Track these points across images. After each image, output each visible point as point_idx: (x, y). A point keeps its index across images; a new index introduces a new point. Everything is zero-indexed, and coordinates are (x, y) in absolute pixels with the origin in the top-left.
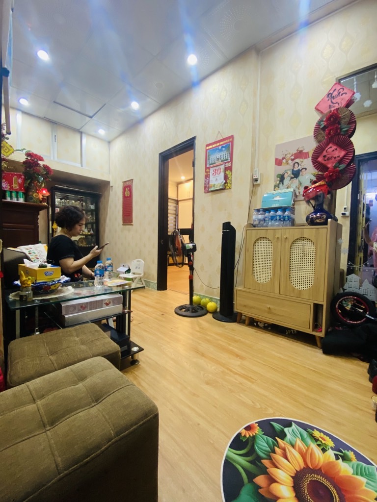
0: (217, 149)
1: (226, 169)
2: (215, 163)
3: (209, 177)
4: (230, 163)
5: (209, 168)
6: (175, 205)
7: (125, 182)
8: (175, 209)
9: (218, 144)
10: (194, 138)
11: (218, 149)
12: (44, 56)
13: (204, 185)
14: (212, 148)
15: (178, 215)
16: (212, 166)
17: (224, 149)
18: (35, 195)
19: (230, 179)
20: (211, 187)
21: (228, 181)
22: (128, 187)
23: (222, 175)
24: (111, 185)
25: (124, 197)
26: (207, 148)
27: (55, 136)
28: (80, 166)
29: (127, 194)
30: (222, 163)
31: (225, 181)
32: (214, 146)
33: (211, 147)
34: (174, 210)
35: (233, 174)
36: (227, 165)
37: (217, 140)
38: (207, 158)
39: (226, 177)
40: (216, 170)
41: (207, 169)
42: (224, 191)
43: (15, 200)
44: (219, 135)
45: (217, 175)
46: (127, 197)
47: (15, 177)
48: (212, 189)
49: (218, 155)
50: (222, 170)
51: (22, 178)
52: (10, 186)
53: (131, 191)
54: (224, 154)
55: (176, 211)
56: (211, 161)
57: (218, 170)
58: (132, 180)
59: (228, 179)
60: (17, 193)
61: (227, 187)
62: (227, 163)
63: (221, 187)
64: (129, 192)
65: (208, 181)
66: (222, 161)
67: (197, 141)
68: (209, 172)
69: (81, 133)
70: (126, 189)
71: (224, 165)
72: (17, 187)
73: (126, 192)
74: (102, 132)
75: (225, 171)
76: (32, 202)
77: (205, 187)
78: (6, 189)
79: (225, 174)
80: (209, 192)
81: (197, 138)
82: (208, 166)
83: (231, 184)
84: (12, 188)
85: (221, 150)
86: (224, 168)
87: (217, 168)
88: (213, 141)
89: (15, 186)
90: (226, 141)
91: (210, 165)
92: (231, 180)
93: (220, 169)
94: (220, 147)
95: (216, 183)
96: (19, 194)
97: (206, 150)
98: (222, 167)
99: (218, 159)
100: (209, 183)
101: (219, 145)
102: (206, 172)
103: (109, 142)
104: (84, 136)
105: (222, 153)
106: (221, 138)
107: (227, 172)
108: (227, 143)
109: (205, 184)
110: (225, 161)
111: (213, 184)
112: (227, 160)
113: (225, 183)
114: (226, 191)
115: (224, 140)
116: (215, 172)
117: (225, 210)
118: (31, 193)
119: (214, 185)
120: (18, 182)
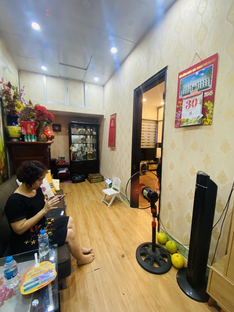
0: (192, 76)
1: (205, 100)
2: (189, 93)
3: (181, 110)
4: (211, 92)
5: (182, 100)
6: (155, 125)
7: (112, 115)
8: (155, 127)
9: (194, 70)
10: (166, 68)
11: (195, 76)
12: (36, 26)
13: (174, 119)
14: (187, 75)
15: (157, 132)
16: (185, 97)
17: (203, 74)
18: (43, 136)
19: (210, 112)
20: (184, 122)
21: (207, 115)
22: (113, 120)
23: (199, 107)
24: (105, 118)
25: (111, 127)
26: (181, 77)
27: (67, 88)
28: (84, 106)
29: (112, 125)
30: (199, 93)
31: (202, 115)
32: (189, 73)
33: (185, 74)
34: (155, 129)
35: (215, 105)
36: (206, 94)
37: (194, 64)
38: (180, 88)
39: (204, 110)
40: (190, 101)
41: (179, 101)
42: (201, 127)
43: (30, 141)
44: (197, 57)
45: (191, 107)
46: (112, 127)
47: (29, 124)
48: (185, 124)
49: (194, 83)
50: (198, 102)
51: (33, 125)
52: (26, 131)
53: (115, 122)
54: (204, 81)
55: (156, 129)
56: (184, 91)
57: (193, 101)
58: (116, 114)
59: (208, 112)
60: (31, 135)
61: (206, 123)
62: (206, 91)
63: (197, 123)
64: (113, 123)
65: (179, 114)
66: (199, 90)
67: (168, 72)
68: (182, 104)
69: (84, 83)
70: (112, 121)
71: (202, 95)
72: (31, 132)
73: (112, 124)
74: (96, 79)
75: (203, 102)
76: (41, 141)
77: (176, 122)
78: (24, 134)
79: (203, 105)
80: (180, 127)
81: (169, 68)
82: (180, 97)
83: (211, 119)
84: (27, 133)
85: (198, 76)
86: (202, 98)
87: (191, 99)
88: (188, 67)
89: (29, 131)
90: (205, 64)
91: (183, 96)
92: (212, 114)
93: (196, 100)
94: (197, 73)
95: (190, 118)
96: (32, 136)
97: (179, 79)
98: (200, 98)
99: (194, 88)
100: (180, 117)
101: (197, 71)
102: (178, 104)
103: (104, 86)
104: (85, 84)
105: (200, 80)
106: (200, 61)
107: (206, 104)
108: (208, 65)
109: (176, 118)
110: (203, 90)
111: (186, 118)
112: (207, 87)
113: (203, 118)
114: (203, 127)
115: (203, 62)
116: (190, 105)
117: (202, 151)
118: (40, 135)
119: (187, 120)
120: (31, 128)
